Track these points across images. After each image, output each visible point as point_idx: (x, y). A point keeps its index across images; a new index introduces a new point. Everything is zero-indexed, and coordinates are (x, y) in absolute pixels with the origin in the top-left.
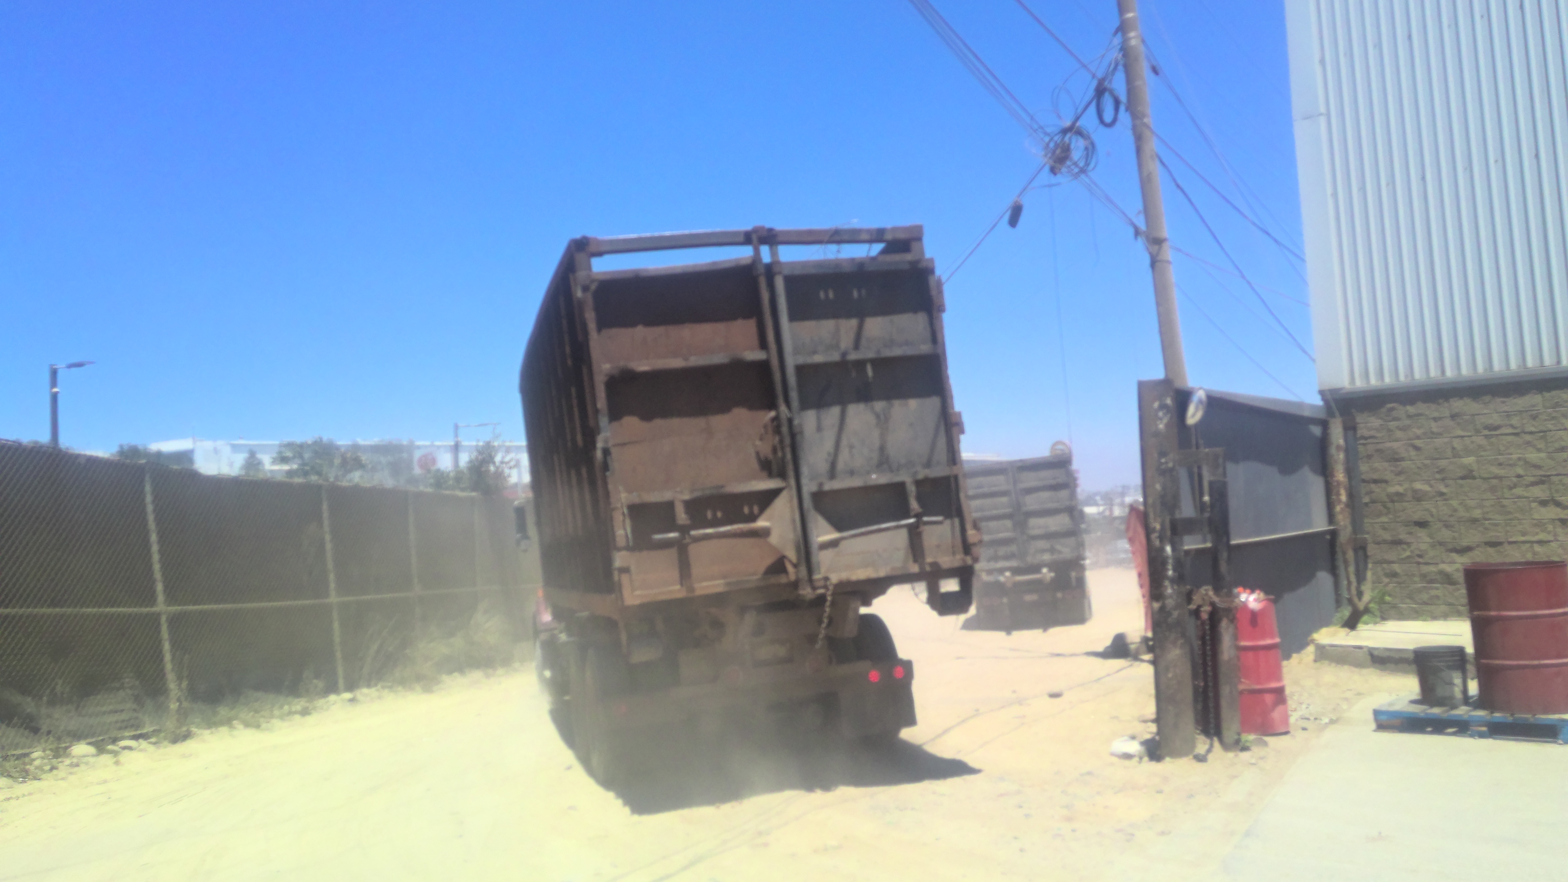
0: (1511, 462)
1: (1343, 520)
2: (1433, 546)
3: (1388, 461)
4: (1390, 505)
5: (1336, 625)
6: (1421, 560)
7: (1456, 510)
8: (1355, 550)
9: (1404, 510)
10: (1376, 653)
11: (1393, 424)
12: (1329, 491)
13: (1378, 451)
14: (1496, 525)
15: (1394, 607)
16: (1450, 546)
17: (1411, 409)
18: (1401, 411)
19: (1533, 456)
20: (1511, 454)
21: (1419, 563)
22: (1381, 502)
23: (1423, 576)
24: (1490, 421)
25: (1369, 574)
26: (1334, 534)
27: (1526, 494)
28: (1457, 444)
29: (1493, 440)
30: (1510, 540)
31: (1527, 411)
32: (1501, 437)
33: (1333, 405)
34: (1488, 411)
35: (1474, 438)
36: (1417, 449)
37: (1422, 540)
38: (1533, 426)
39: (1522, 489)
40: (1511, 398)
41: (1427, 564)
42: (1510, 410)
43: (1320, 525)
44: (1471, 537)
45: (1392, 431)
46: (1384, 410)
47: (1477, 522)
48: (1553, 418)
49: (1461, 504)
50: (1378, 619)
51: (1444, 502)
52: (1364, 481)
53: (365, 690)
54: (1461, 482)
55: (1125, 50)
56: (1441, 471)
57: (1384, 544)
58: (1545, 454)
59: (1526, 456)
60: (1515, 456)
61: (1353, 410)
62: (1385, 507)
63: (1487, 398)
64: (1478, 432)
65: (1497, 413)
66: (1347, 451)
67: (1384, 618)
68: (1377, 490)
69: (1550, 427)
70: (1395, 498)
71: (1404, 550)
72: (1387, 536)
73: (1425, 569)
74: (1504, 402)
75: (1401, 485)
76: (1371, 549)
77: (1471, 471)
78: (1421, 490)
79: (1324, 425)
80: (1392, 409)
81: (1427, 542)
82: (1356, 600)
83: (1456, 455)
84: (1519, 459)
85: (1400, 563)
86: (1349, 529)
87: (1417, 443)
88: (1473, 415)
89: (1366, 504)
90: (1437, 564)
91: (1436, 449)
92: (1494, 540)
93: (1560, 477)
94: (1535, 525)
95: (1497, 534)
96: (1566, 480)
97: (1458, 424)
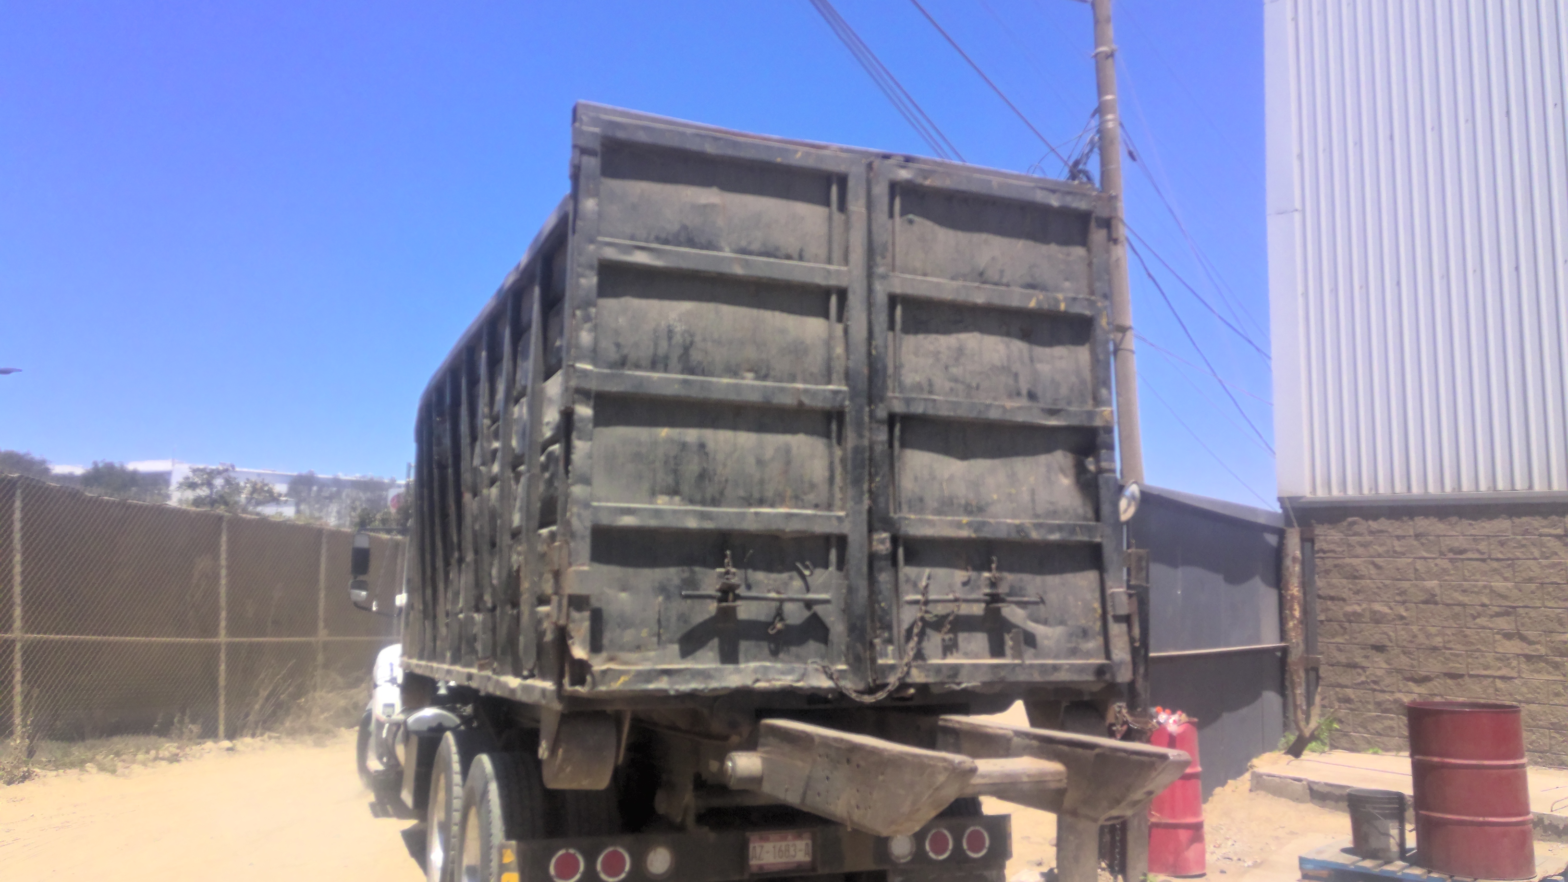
0: (1476, 589)
1: (1296, 638)
2: (1389, 672)
3: (1347, 578)
4: (1347, 625)
5: (1280, 750)
6: (1375, 687)
7: (1415, 636)
8: (1307, 671)
9: (1360, 632)
10: (1315, 787)
11: (1354, 539)
12: (1282, 604)
13: (1336, 566)
14: (1457, 655)
15: (1346, 735)
16: (1408, 675)
17: (1374, 525)
18: (1362, 526)
19: (1499, 584)
20: (1477, 581)
21: (1374, 690)
22: (1337, 621)
23: (1379, 704)
24: (1456, 544)
25: (1318, 699)
26: (1285, 651)
27: (1491, 625)
28: (1419, 564)
29: (1459, 564)
30: (1471, 673)
31: (1495, 536)
32: (1466, 562)
33: (1292, 514)
34: (1454, 533)
35: (1438, 561)
36: (1377, 567)
37: (1378, 665)
38: (1501, 552)
39: (1486, 619)
40: (1479, 521)
41: (1383, 691)
42: (1477, 534)
43: (1270, 641)
44: (1433, 666)
45: (1352, 546)
46: (1345, 523)
47: (1438, 651)
48: (1523, 546)
49: (1420, 630)
50: (1327, 749)
51: (1404, 626)
52: (1320, 597)
53: (248, 740)
54: (1423, 606)
55: (1101, 131)
56: (1403, 593)
57: (1338, 666)
58: (1513, 584)
59: (1492, 584)
60: (1481, 583)
61: (1313, 521)
62: (1342, 627)
63: (1454, 519)
64: (1442, 554)
65: (1464, 536)
66: (1303, 563)
67: (1333, 747)
68: (1333, 608)
69: (1518, 554)
70: (1352, 618)
71: (1359, 674)
72: (1342, 658)
73: (1381, 697)
74: (1470, 525)
75: (1359, 605)
76: (1323, 671)
77: (1434, 595)
78: (1379, 611)
79: (1281, 534)
80: (1354, 523)
81: (1384, 668)
82: (1302, 724)
83: (1419, 577)
84: (1485, 587)
85: (1354, 688)
86: (1302, 647)
87: (1376, 560)
88: (1438, 536)
89: (1322, 622)
90: (1393, 692)
91: (1398, 569)
92: (1453, 671)
93: (1527, 610)
94: (1498, 659)
95: (1458, 665)
96: (1533, 613)
97: (1423, 544)
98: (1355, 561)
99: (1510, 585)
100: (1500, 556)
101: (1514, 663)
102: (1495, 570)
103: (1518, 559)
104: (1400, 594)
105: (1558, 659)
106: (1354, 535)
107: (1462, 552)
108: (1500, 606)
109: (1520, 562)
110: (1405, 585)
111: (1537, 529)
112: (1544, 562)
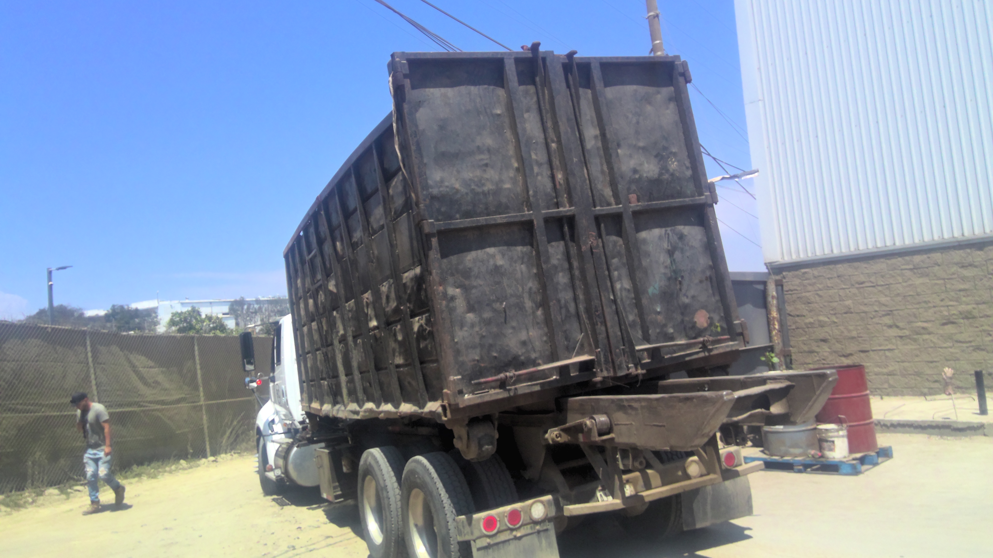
0: (871, 303)
1: (777, 340)
3: (804, 304)
4: (807, 330)
6: (824, 362)
7: (842, 332)
8: (785, 357)
9: (815, 333)
11: (806, 282)
12: (769, 323)
13: (798, 298)
14: (865, 340)
17: (815, 272)
18: (810, 273)
19: (883, 299)
20: (871, 298)
22: (801, 328)
24: (859, 279)
26: (771, 347)
27: (881, 322)
28: (841, 293)
29: (861, 290)
30: (873, 349)
31: (878, 272)
32: (866, 288)
33: (771, 271)
34: (858, 273)
35: (851, 290)
36: (820, 296)
37: (825, 350)
38: (882, 281)
39: (878, 319)
42: (870, 271)
43: (764, 342)
44: (853, 347)
45: (806, 286)
46: (800, 273)
47: (855, 339)
48: (893, 276)
49: (845, 328)
51: (836, 327)
52: (790, 316)
53: (223, 456)
54: (845, 315)
56: (834, 309)
57: (803, 353)
58: (890, 298)
59: (879, 299)
60: (873, 300)
62: (804, 331)
64: (852, 285)
65: (862, 273)
66: (778, 299)
68: (799, 321)
70: (809, 326)
72: (806, 348)
74: (865, 266)
75: (812, 318)
78: (823, 321)
79: (765, 283)
80: (805, 273)
81: (828, 351)
83: (841, 299)
85: (813, 364)
86: (781, 344)
91: (830, 296)
92: (864, 349)
93: (898, 311)
94: (886, 340)
95: (866, 346)
96: (901, 313)
97: (842, 281)
98: (807, 294)
99: (888, 299)
100: (882, 283)
101: (894, 341)
102: (880, 291)
103: (892, 284)
104: (832, 310)
105: (915, 337)
106: (807, 279)
107: (863, 283)
108: (884, 311)
109: (893, 286)
110: (835, 304)
111: (899, 267)
112: (905, 284)
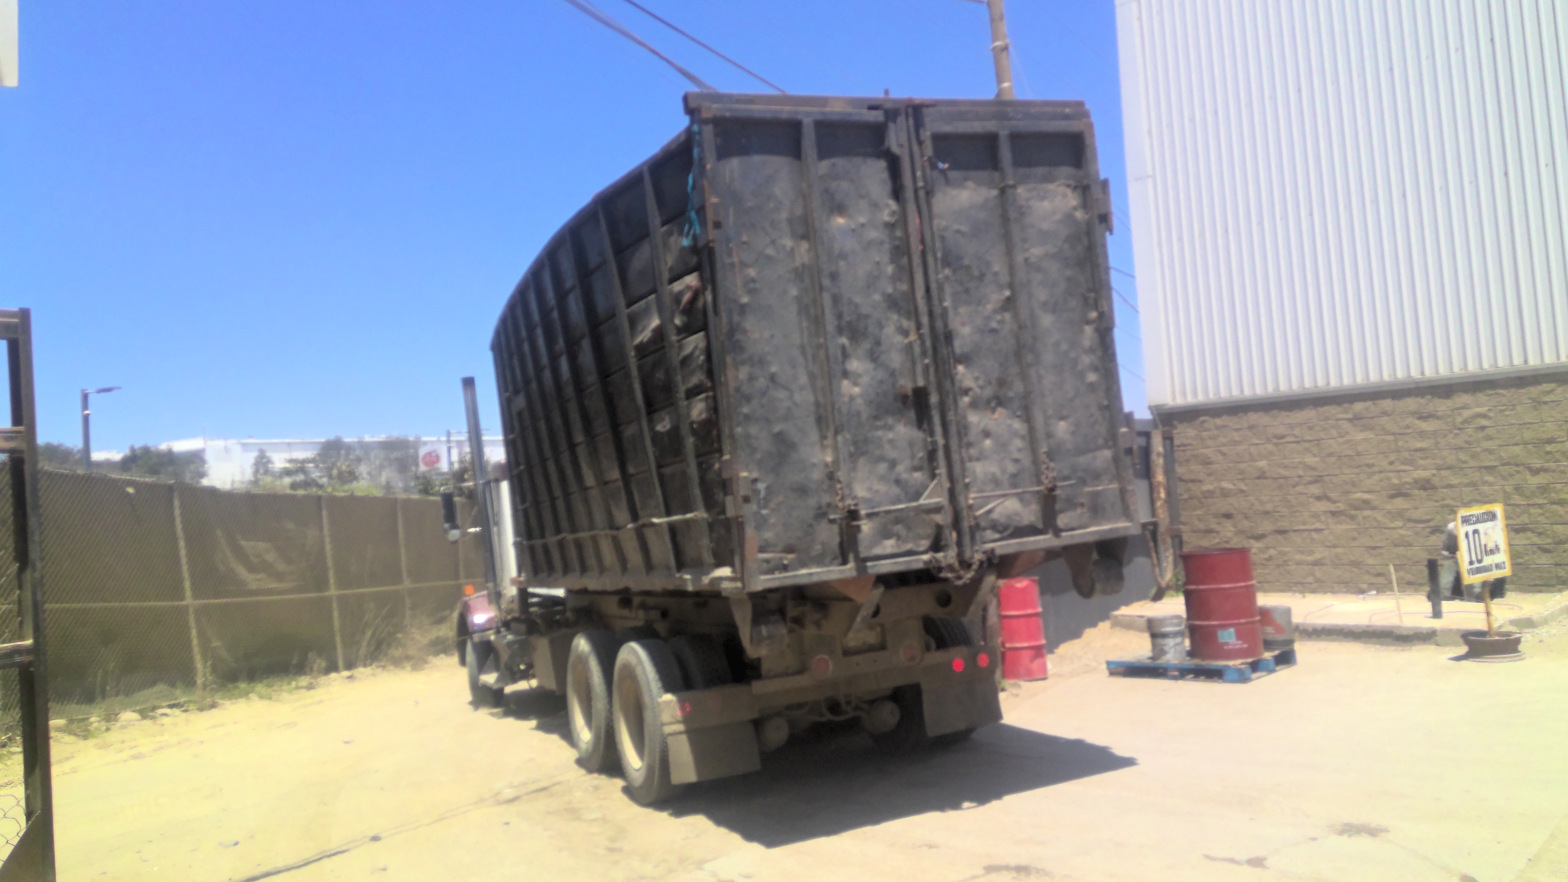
1: (1163, 516)
2: (1236, 534)
4: (1203, 500)
7: (1253, 505)
8: (1173, 538)
13: (1194, 456)
16: (1249, 534)
19: (1310, 460)
20: (1293, 459)
28: (1253, 449)
31: (1306, 423)
33: (1158, 418)
36: (1223, 454)
37: (1228, 529)
40: (1292, 413)
42: (1293, 422)
43: (1145, 518)
44: (1267, 526)
47: (1269, 515)
48: (1326, 429)
49: (1256, 499)
53: (361, 669)
54: (1257, 481)
56: (1242, 472)
57: (1197, 532)
60: (1297, 460)
61: (1173, 423)
63: (1275, 412)
64: (1268, 440)
65: (1284, 425)
66: (1165, 457)
69: (1322, 436)
71: (1214, 537)
72: (1201, 526)
74: (1288, 416)
76: (1184, 538)
77: (1265, 472)
79: (1147, 435)
81: (1232, 531)
82: (1159, 579)
83: (1253, 460)
84: (1300, 463)
87: (1223, 449)
88: (1265, 426)
89: (1186, 500)
92: (1281, 528)
94: (1313, 516)
95: (1284, 524)
96: (1335, 480)
97: (1254, 434)
98: (1206, 451)
99: (1317, 459)
100: (1311, 438)
101: (1323, 518)
102: (1306, 449)
103: (1322, 439)
104: (1240, 474)
105: (1353, 512)
106: (1204, 431)
107: (1282, 437)
108: (1310, 476)
109: (1323, 442)
110: (1242, 466)
111: (1334, 416)
112: (1340, 440)
